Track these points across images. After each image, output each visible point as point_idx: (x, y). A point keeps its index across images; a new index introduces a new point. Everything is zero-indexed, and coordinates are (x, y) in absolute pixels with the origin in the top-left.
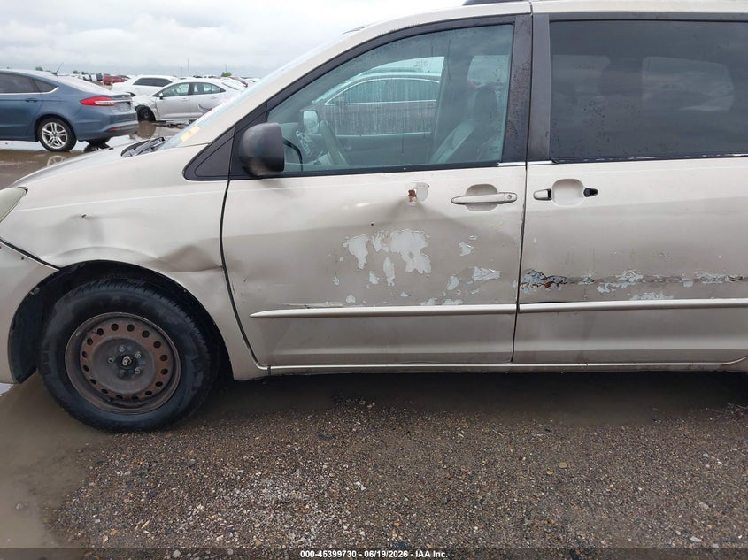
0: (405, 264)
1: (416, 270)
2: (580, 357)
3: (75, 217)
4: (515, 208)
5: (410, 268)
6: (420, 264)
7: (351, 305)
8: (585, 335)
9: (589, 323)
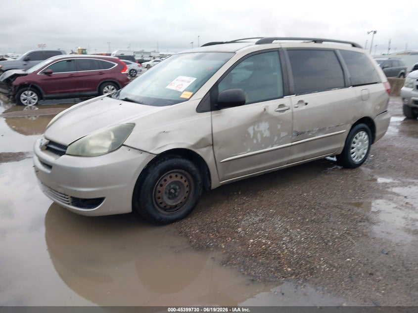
0: (263, 134)
1: (266, 136)
2: (304, 158)
3: (160, 133)
4: (289, 111)
5: (264, 136)
6: (267, 134)
7: (248, 152)
8: (304, 150)
9: (306, 146)
